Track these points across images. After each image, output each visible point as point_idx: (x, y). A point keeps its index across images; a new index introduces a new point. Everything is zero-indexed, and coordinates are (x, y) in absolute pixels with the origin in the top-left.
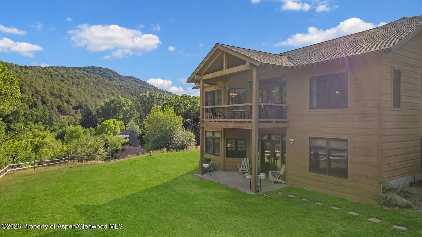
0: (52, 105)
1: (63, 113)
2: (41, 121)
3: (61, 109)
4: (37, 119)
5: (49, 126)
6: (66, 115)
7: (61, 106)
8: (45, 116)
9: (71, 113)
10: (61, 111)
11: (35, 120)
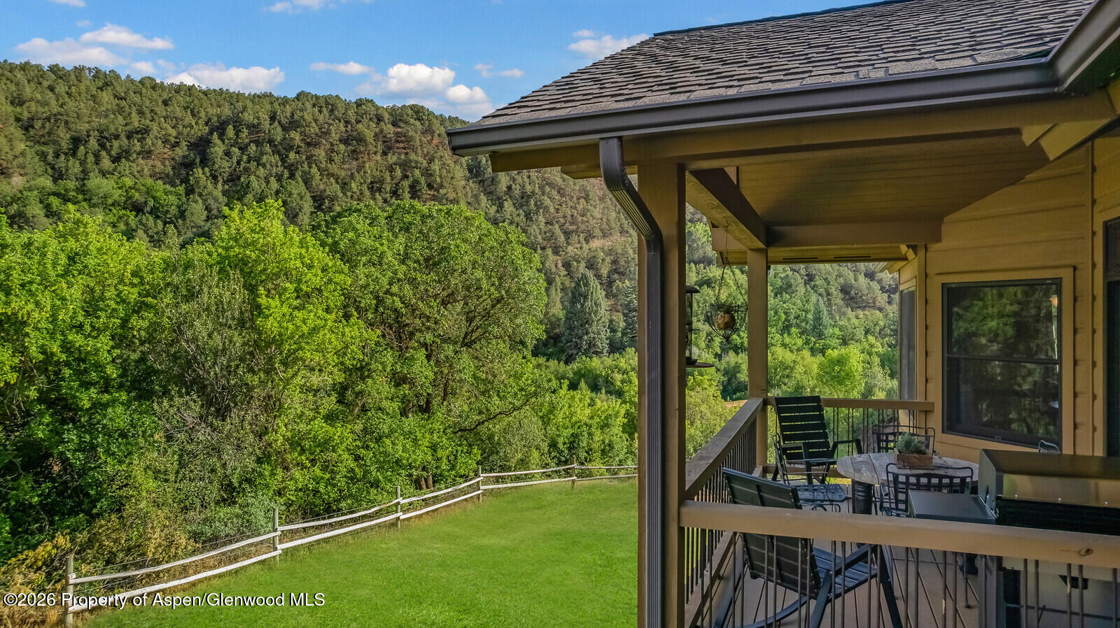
0: (829, 283)
1: (856, 303)
2: (798, 326)
3: (852, 293)
4: (786, 320)
5: (813, 339)
6: (863, 308)
7: (851, 287)
8: (807, 312)
9: (877, 304)
10: (853, 298)
11: (784, 323)
